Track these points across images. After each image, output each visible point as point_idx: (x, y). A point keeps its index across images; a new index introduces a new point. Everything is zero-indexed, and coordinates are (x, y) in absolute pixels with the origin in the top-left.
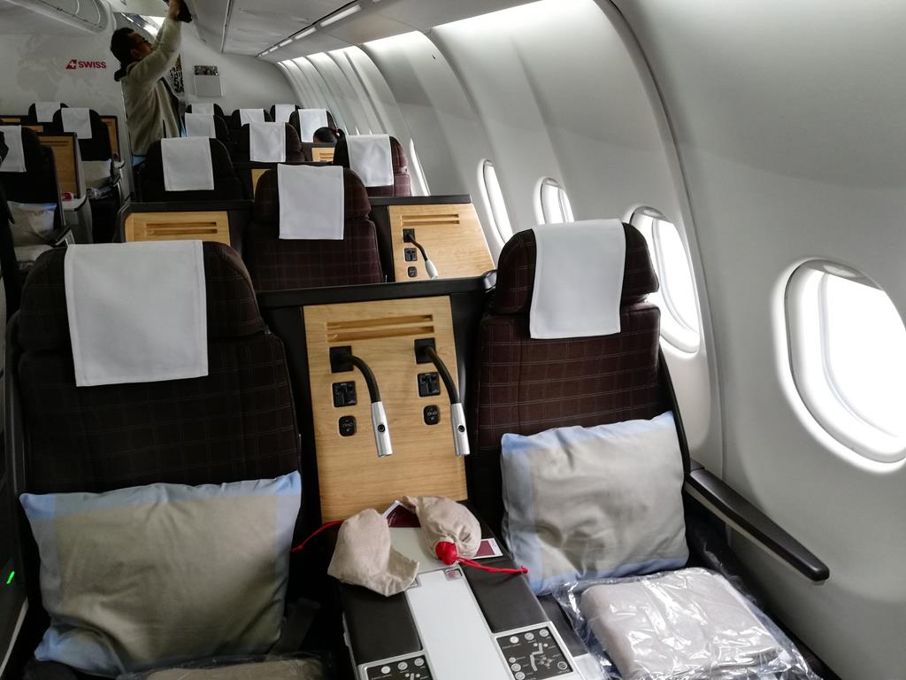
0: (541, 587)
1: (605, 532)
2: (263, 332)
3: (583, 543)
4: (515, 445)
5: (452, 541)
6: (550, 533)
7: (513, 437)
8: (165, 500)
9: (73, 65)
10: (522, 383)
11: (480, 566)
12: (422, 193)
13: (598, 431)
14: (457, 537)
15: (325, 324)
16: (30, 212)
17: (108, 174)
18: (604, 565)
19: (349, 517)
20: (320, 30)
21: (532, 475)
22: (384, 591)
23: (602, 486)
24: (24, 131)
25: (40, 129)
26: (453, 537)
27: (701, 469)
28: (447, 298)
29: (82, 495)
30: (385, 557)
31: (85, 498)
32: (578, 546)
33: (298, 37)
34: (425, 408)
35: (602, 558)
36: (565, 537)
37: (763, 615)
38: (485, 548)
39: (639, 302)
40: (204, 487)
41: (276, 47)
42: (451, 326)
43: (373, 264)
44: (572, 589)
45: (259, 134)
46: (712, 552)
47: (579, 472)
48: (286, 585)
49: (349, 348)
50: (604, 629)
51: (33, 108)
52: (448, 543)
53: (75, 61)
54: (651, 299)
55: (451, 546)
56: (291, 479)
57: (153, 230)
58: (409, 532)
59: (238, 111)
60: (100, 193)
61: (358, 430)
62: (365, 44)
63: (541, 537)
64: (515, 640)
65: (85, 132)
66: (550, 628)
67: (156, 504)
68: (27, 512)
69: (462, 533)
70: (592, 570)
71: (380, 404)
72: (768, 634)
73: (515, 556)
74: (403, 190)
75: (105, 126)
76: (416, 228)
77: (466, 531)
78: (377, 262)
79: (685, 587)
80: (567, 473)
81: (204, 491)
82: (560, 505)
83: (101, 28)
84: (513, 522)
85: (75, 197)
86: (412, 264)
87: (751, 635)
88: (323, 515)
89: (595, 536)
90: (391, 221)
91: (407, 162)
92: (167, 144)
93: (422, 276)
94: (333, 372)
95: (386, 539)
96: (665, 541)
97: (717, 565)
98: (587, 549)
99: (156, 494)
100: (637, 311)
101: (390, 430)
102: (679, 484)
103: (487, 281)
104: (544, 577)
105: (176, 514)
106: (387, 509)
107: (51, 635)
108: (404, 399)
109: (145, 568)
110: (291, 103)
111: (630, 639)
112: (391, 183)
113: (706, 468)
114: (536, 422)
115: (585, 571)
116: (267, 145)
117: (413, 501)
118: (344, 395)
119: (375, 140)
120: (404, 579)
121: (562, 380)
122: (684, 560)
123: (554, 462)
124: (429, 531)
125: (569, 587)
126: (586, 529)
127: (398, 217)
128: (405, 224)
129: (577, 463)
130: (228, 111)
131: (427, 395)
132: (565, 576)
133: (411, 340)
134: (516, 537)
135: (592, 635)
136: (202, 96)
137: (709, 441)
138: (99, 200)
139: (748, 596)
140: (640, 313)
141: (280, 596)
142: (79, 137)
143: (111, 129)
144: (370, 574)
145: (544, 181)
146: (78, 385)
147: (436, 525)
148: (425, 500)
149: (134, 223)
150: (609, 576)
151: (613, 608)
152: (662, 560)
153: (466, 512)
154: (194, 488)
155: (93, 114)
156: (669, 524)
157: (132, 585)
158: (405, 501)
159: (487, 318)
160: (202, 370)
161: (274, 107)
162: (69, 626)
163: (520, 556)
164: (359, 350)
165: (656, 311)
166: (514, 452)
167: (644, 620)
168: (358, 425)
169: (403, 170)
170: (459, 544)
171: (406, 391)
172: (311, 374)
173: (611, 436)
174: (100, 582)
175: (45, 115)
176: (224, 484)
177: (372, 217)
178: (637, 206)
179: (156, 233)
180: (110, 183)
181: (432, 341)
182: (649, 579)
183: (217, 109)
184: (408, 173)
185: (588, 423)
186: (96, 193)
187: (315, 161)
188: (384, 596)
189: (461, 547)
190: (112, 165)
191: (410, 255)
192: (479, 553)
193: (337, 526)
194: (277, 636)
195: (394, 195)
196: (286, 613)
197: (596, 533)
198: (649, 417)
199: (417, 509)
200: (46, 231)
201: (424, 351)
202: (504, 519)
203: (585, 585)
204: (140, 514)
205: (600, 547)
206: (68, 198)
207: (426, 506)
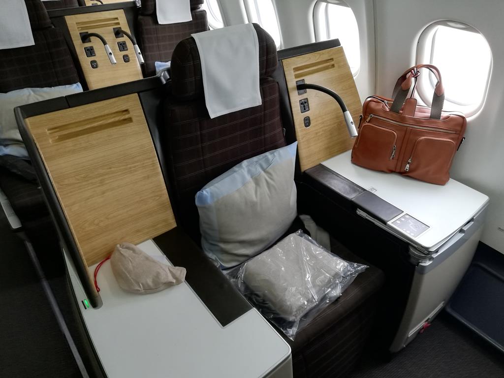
2: (50, 27)
8: (32, 94)
10: (159, 44)
15: (75, 23)
28: (122, 10)
34: (123, 56)
40: (46, 88)
42: (126, 22)
49: (87, 33)
54: (202, 7)
56: (78, 85)
61: (99, 66)
71: (107, 45)
94: (83, 43)
99: (28, 92)
103: (137, 3)
118: (90, 52)
131: (123, 51)
133: (111, 28)
140: (199, 13)
154: (42, 89)
159: (140, 17)
160: (32, 43)
165: (205, 12)
171: (114, 49)
172: (75, 44)
181: (120, 27)
201: (118, 33)
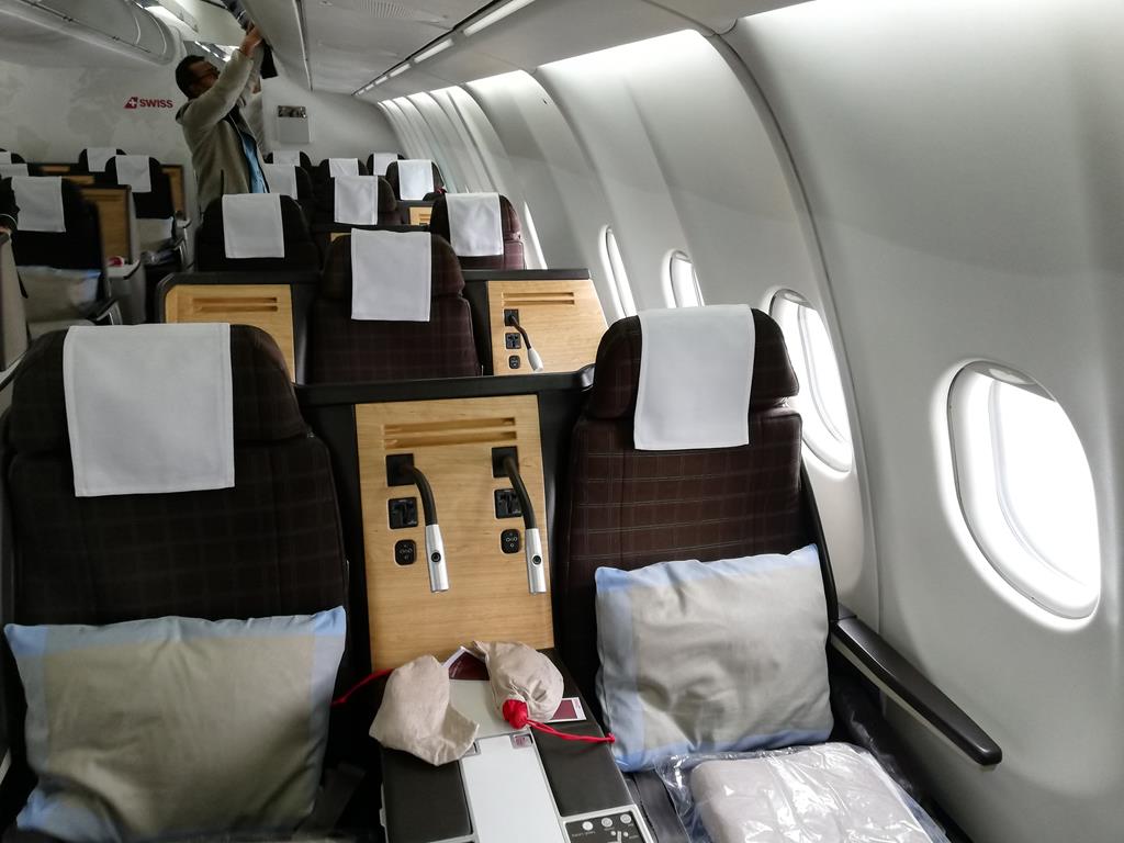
0: (642, 759)
1: (725, 693)
2: (302, 436)
3: (696, 707)
4: (612, 582)
5: (523, 700)
6: (656, 693)
7: (611, 572)
8: (177, 637)
9: (133, 103)
10: (626, 504)
11: (555, 732)
12: (540, 265)
13: (720, 567)
14: (530, 695)
15: (382, 427)
16: (70, 280)
17: (168, 235)
18: (723, 736)
19: (400, 665)
20: (414, 66)
21: (633, 619)
22: (433, 758)
23: (720, 636)
24: (64, 183)
25: (89, 180)
26: (525, 695)
27: (853, 618)
28: (534, 398)
29: (77, 627)
30: (439, 715)
31: (82, 631)
32: (691, 709)
33: (393, 74)
34: (504, 532)
35: (720, 726)
36: (674, 698)
37: (917, 806)
38: (565, 709)
39: (776, 407)
40: (226, 622)
41: (372, 86)
42: (537, 432)
43: (466, 352)
44: (679, 764)
45: (346, 190)
46: (861, 722)
47: (692, 617)
48: (324, 746)
49: (410, 457)
50: (714, 817)
51: (84, 155)
52: (518, 702)
53: (135, 99)
54: (790, 404)
55: (521, 706)
56: (334, 616)
57: (201, 306)
58: (474, 688)
59: (328, 161)
60: (159, 257)
61: (418, 557)
62: (469, 84)
63: (644, 698)
64: (588, 826)
65: (143, 184)
66: (634, 813)
67: (166, 642)
68: (13, 647)
69: (537, 689)
70: (708, 743)
71: (436, 527)
72: (922, 830)
73: (611, 720)
74: (514, 260)
75: (167, 178)
76: (520, 308)
77: (541, 687)
78: (471, 349)
79: (822, 766)
80: (678, 619)
81: (225, 627)
82: (668, 657)
83: (168, 59)
84: (609, 677)
85: (126, 263)
86: (515, 352)
87: (899, 831)
88: (373, 661)
89: (712, 699)
90: (490, 300)
91: (520, 226)
92: (230, 202)
93: (525, 369)
94: (389, 485)
95: (442, 695)
96: (803, 707)
97: (865, 741)
98: (702, 715)
99: (167, 630)
100: (771, 418)
101: (446, 559)
102: (822, 636)
103: (585, 377)
104: (646, 747)
105: (190, 656)
106: (451, 655)
107: (35, 797)
108: (478, 521)
109: (149, 719)
110: (393, 152)
111: (744, 830)
112: (499, 251)
113: (859, 617)
114: (643, 553)
115: (699, 743)
116: (355, 201)
117: (483, 647)
118: (402, 514)
119: (482, 200)
120: (458, 744)
121: (677, 501)
122: (827, 733)
123: (661, 604)
124: (497, 686)
125: (675, 762)
126: (700, 690)
127: (499, 295)
128: (508, 303)
129: (690, 607)
130: (315, 161)
131: (508, 517)
132: (673, 746)
133: (488, 448)
134: (613, 697)
135: (700, 821)
136: (286, 143)
137: (862, 584)
138: (157, 266)
139: (902, 781)
140: (776, 421)
141: (315, 759)
142: (134, 190)
143: (174, 181)
144: (418, 737)
145: (674, 254)
146: (77, 495)
147: (506, 678)
148: (499, 647)
149: (179, 298)
150: (730, 749)
151: (729, 792)
152: (798, 731)
153: (545, 664)
154: (214, 623)
155: (153, 163)
156: (808, 686)
157: (134, 739)
158: (473, 647)
159: (582, 423)
160: (227, 480)
161: (372, 156)
162: (59, 787)
163: (617, 721)
164: (423, 460)
165: (796, 418)
166: (611, 589)
167: (766, 806)
168: (418, 551)
169: (515, 236)
170: (531, 704)
171: (480, 511)
172: (363, 487)
173: (734, 573)
174: (95, 734)
175: (97, 165)
176: (251, 620)
177: (466, 295)
178: (778, 288)
179: (205, 310)
180: (170, 247)
181: (515, 449)
182: (776, 755)
183: (303, 157)
184: (522, 240)
185: (708, 557)
186: (154, 258)
187: (413, 223)
188: (433, 765)
189: (534, 707)
190: (174, 224)
191: (512, 342)
192: (557, 715)
193: (386, 675)
194: (310, 809)
195: (502, 267)
196: (323, 781)
197: (714, 693)
198: (786, 551)
199: (488, 657)
200: (87, 303)
201: (504, 461)
202: (599, 673)
203: (698, 760)
204: (146, 653)
205: (718, 712)
206: (118, 263)
207: (498, 654)
